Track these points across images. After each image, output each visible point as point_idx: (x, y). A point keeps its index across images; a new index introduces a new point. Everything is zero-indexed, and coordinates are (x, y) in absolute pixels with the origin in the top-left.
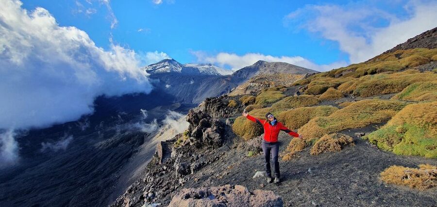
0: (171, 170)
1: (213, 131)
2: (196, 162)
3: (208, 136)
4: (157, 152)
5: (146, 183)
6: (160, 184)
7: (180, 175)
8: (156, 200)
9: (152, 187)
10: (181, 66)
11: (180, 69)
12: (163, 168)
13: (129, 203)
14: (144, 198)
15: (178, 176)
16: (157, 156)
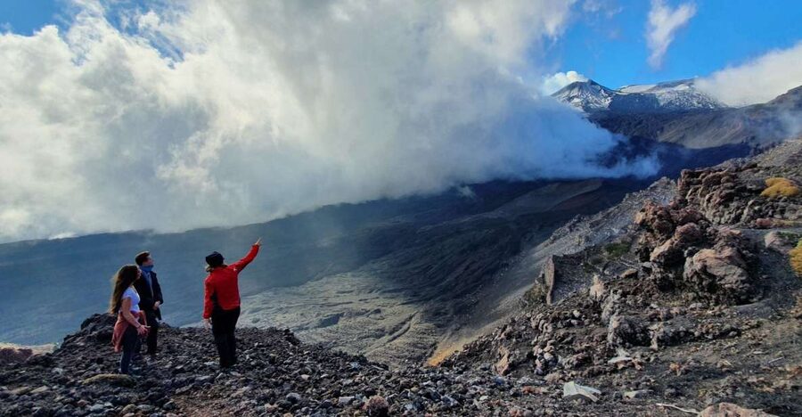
0: (590, 323)
1: (720, 259)
2: (665, 325)
3: (704, 268)
4: (543, 275)
5: (537, 330)
6: (568, 343)
7: (619, 340)
8: (572, 376)
9: (551, 344)
10: (609, 92)
11: (606, 102)
12: (572, 314)
13: (509, 357)
14: (536, 357)
15: (614, 340)
16: (544, 282)
